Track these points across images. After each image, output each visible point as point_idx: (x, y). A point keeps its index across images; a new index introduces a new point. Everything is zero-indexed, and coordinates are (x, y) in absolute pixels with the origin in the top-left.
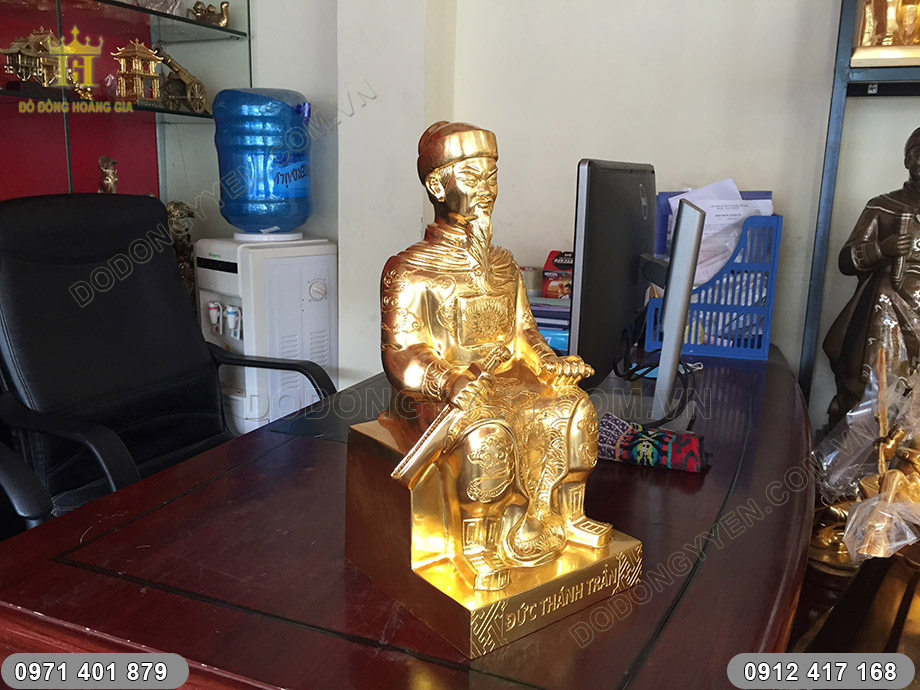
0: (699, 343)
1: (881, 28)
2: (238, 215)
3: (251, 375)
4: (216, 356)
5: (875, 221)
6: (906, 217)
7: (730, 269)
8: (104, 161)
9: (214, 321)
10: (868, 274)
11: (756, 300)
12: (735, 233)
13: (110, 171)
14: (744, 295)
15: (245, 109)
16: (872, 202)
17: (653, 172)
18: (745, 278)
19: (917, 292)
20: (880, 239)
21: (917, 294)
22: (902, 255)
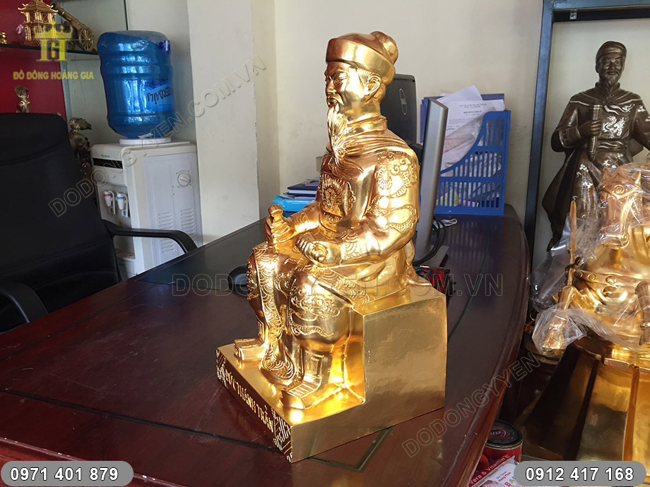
0: (455, 205)
2: (121, 125)
3: (138, 242)
4: (111, 230)
5: (575, 112)
6: (597, 107)
7: (475, 151)
8: (19, 89)
9: (109, 204)
10: (571, 150)
11: (494, 173)
12: (478, 125)
13: (24, 97)
14: (485, 169)
15: (122, 47)
16: (574, 98)
17: (414, 81)
18: (486, 157)
19: (606, 162)
20: (580, 124)
21: (606, 163)
22: (595, 135)
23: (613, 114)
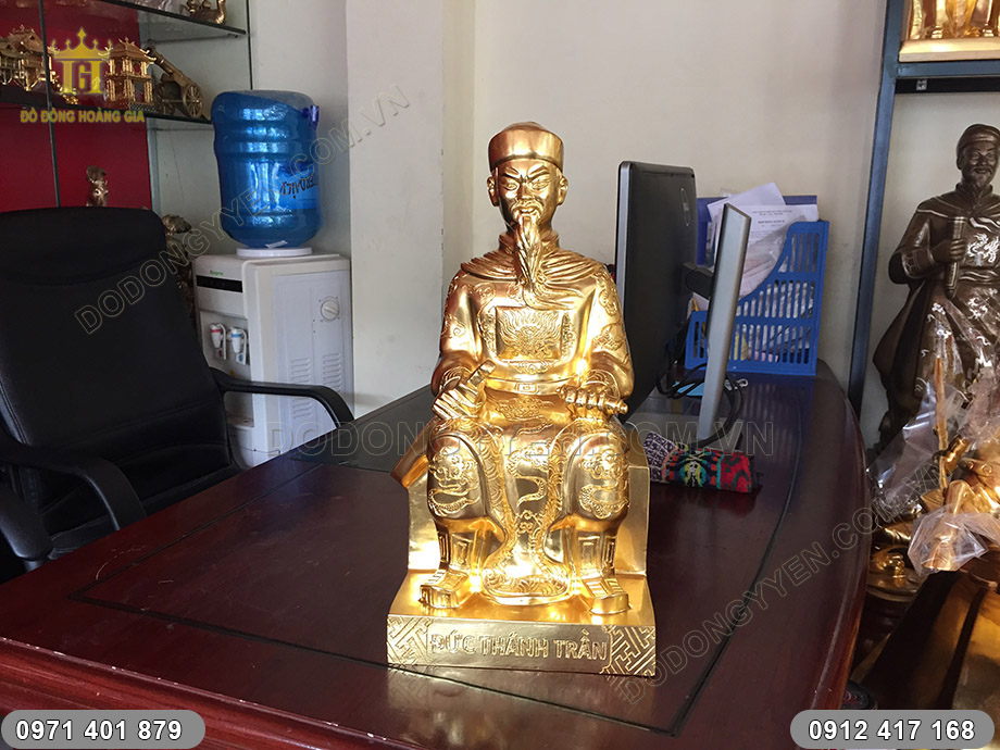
0: (742, 359)
1: (930, 20)
3: (259, 403)
4: (221, 383)
5: (926, 225)
6: (959, 220)
7: (774, 278)
8: (93, 172)
9: (217, 344)
10: (920, 281)
11: (802, 312)
12: (779, 241)
13: (99, 183)
14: (789, 306)
15: (247, 113)
16: (924, 205)
17: (693, 176)
18: (790, 288)
19: (972, 300)
20: (933, 244)
21: (972, 302)
22: (956, 261)
23: (983, 231)
